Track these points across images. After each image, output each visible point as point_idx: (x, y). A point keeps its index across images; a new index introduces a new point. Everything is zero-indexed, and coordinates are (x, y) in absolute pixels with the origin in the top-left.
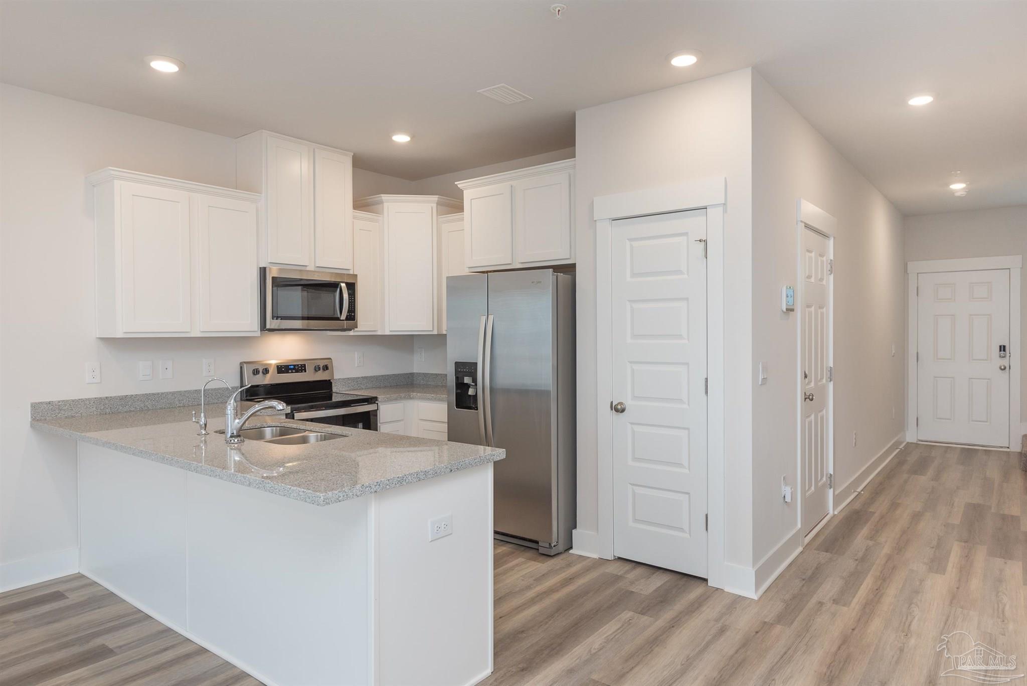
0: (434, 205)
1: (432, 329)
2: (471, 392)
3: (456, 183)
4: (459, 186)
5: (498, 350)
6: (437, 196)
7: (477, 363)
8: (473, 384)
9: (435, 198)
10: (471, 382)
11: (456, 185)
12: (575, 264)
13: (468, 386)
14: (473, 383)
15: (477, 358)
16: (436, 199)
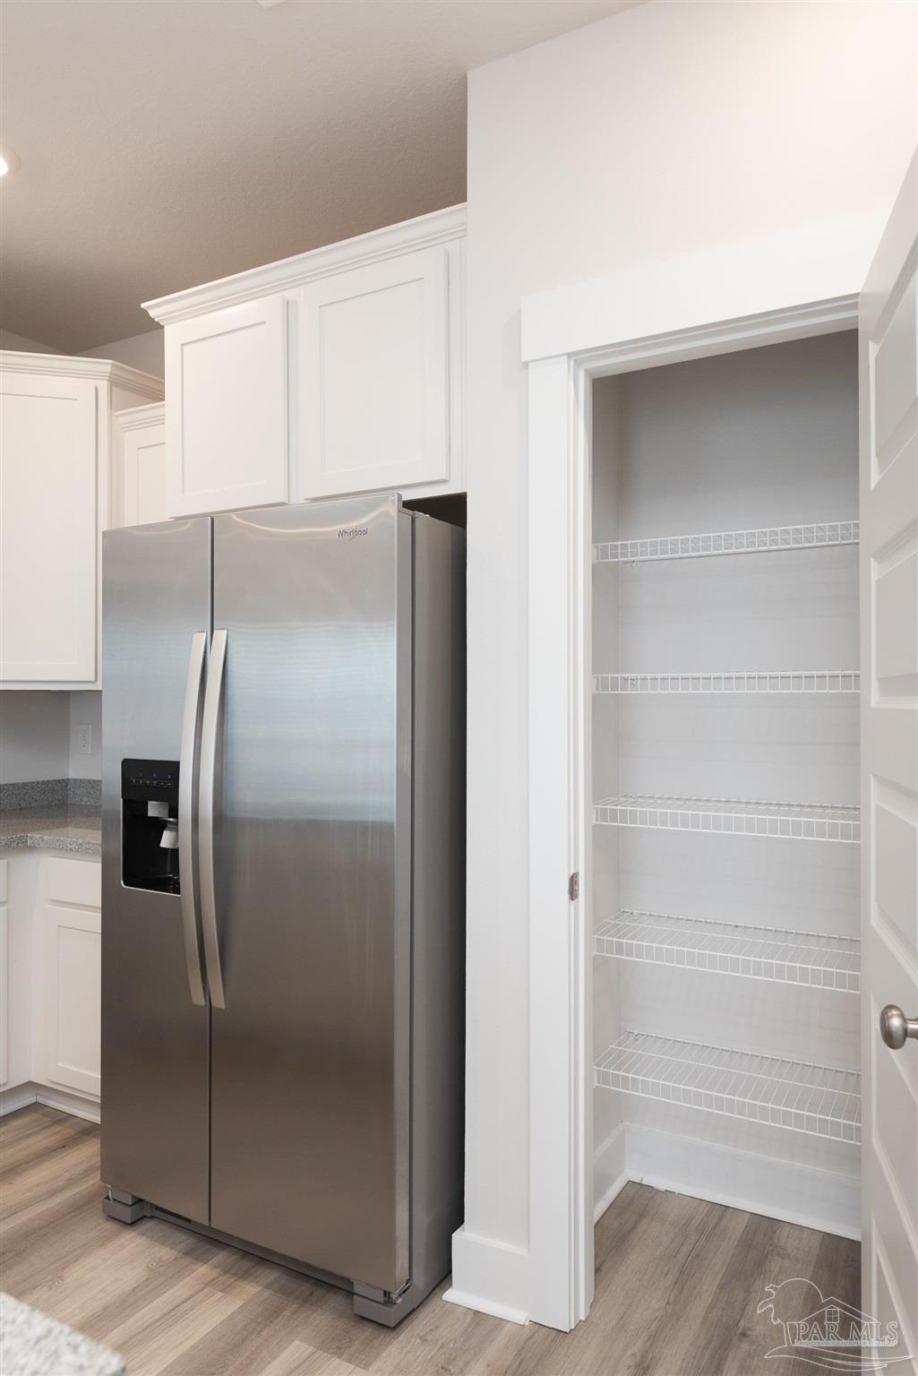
0: (104, 386)
1: (93, 679)
2: (166, 840)
3: (143, 305)
4: (152, 313)
5: (238, 728)
6: (110, 361)
7: (179, 763)
8: (171, 820)
9: (103, 366)
10: (167, 814)
11: (145, 312)
12: (466, 493)
13: (159, 826)
14: (170, 817)
15: (178, 749)
16: (109, 368)
